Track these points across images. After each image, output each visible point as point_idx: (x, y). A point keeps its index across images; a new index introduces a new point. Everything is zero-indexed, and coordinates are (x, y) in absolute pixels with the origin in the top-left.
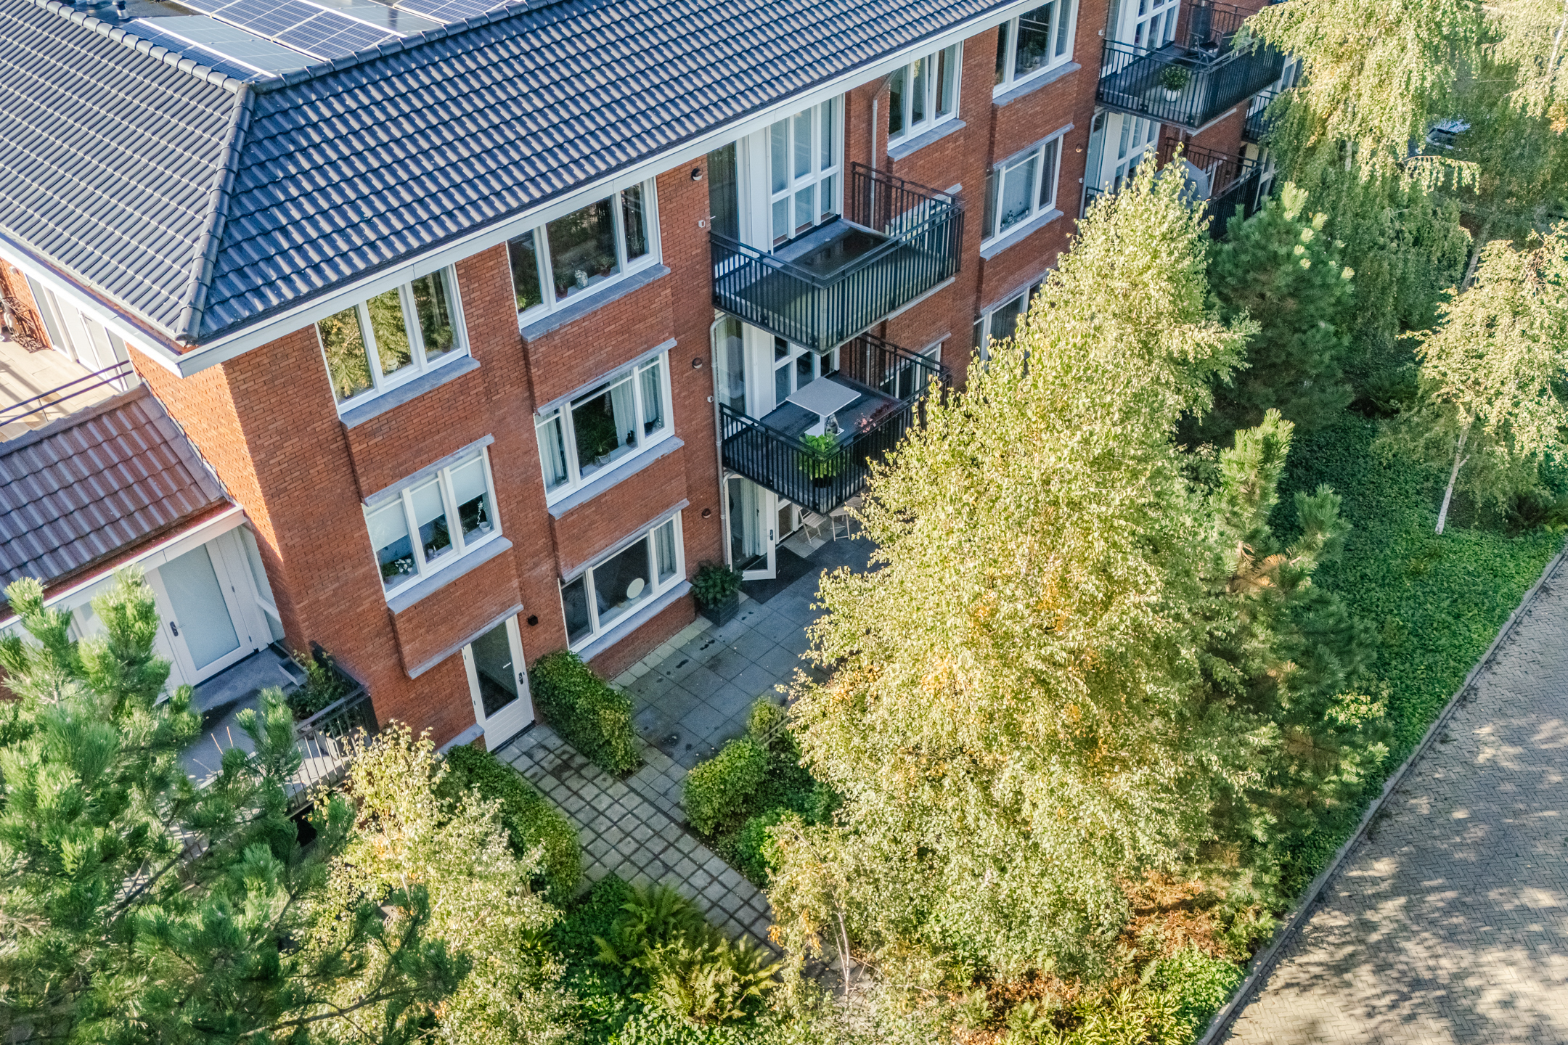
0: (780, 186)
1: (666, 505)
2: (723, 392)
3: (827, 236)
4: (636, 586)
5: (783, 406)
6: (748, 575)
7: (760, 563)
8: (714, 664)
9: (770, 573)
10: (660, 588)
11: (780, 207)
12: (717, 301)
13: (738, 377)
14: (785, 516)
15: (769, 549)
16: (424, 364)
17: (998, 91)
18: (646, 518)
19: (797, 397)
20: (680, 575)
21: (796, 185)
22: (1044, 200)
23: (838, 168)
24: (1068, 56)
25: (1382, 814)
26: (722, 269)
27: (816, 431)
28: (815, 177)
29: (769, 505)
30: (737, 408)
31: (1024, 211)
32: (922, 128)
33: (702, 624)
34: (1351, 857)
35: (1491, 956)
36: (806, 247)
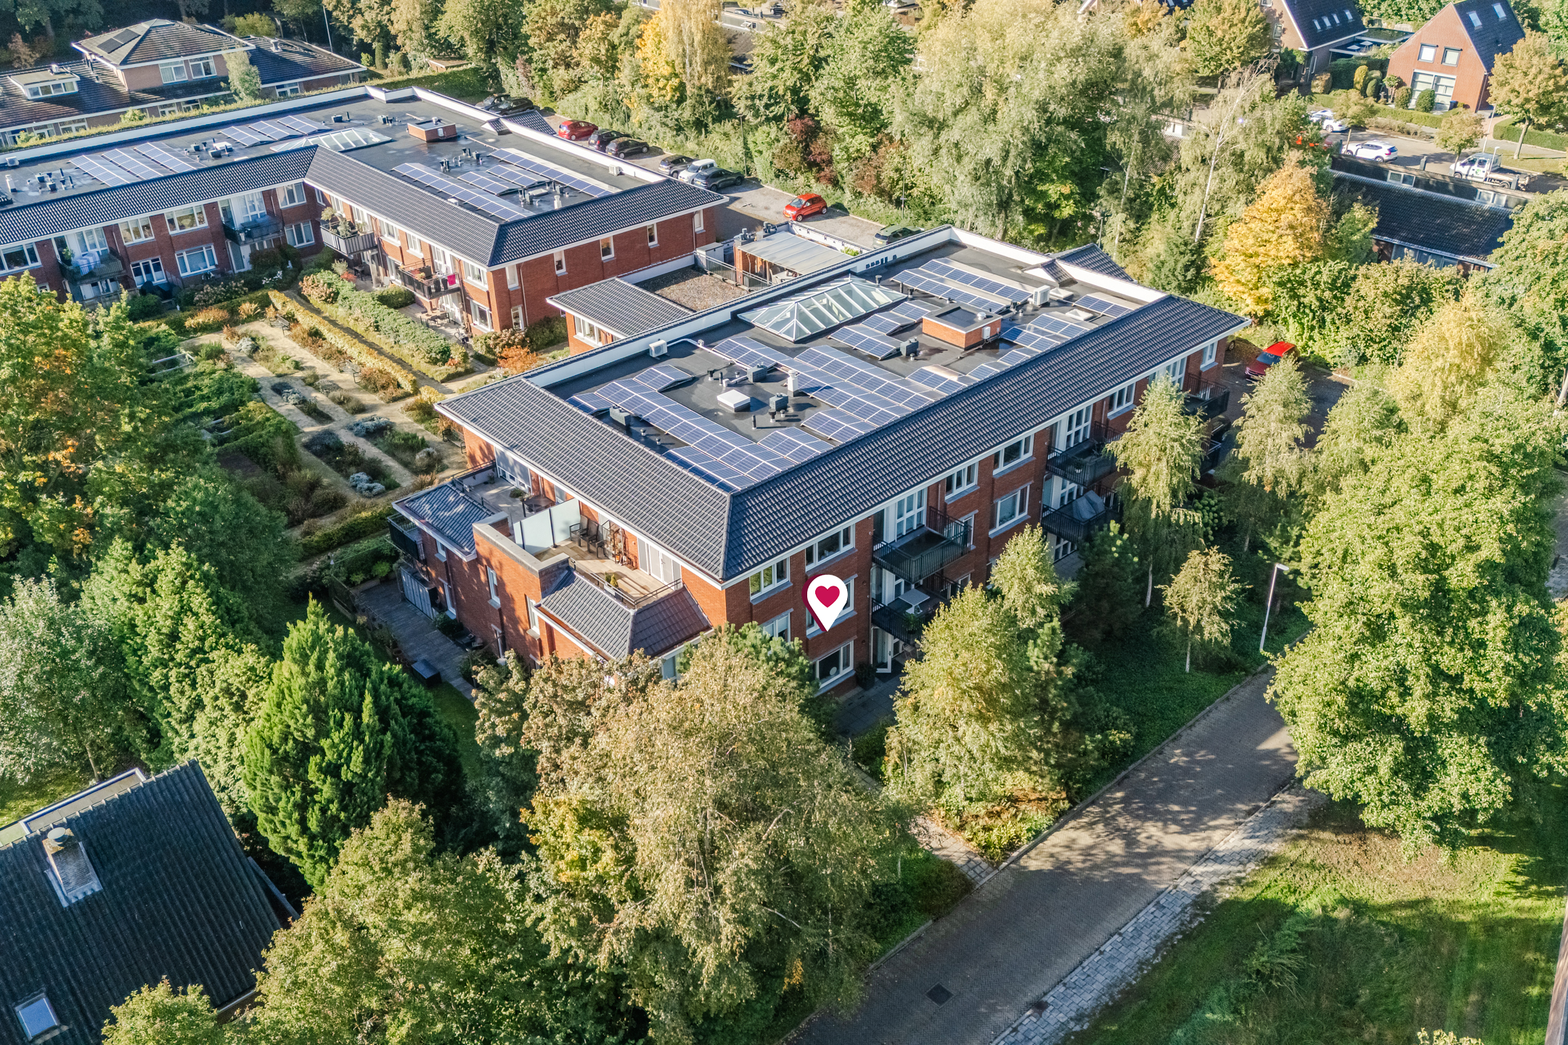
0: (900, 516)
1: (849, 638)
2: (874, 591)
3: (918, 534)
4: (833, 670)
5: (897, 600)
6: (880, 670)
7: (885, 666)
8: (864, 705)
9: (889, 670)
10: (843, 672)
11: (900, 525)
12: (874, 560)
13: (879, 585)
14: (896, 646)
15: (889, 659)
16: (775, 584)
17: (995, 472)
18: (840, 642)
19: (904, 597)
20: (851, 668)
21: (907, 515)
22: (1021, 510)
23: (924, 508)
24: (1030, 454)
25: (1126, 777)
26: (877, 547)
27: (911, 611)
28: (915, 512)
29: (890, 641)
30: (879, 599)
31: (1012, 515)
32: (961, 490)
33: (859, 689)
34: (1109, 790)
35: (1148, 824)
36: (910, 538)
